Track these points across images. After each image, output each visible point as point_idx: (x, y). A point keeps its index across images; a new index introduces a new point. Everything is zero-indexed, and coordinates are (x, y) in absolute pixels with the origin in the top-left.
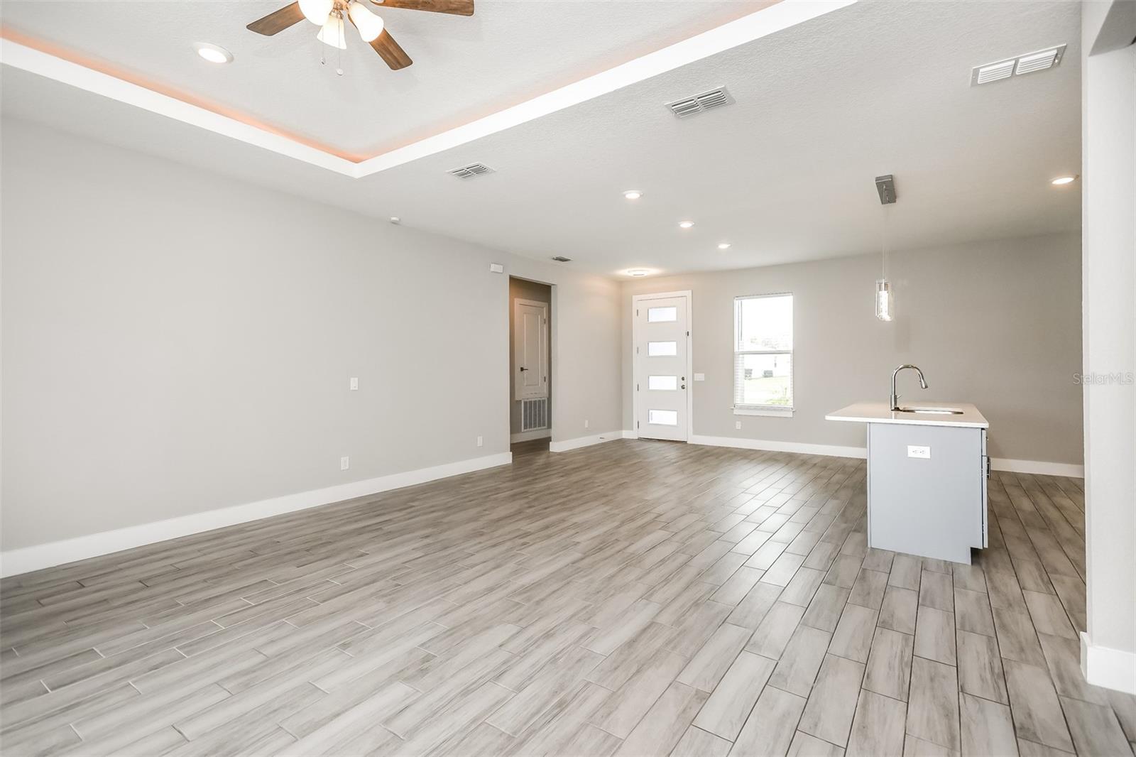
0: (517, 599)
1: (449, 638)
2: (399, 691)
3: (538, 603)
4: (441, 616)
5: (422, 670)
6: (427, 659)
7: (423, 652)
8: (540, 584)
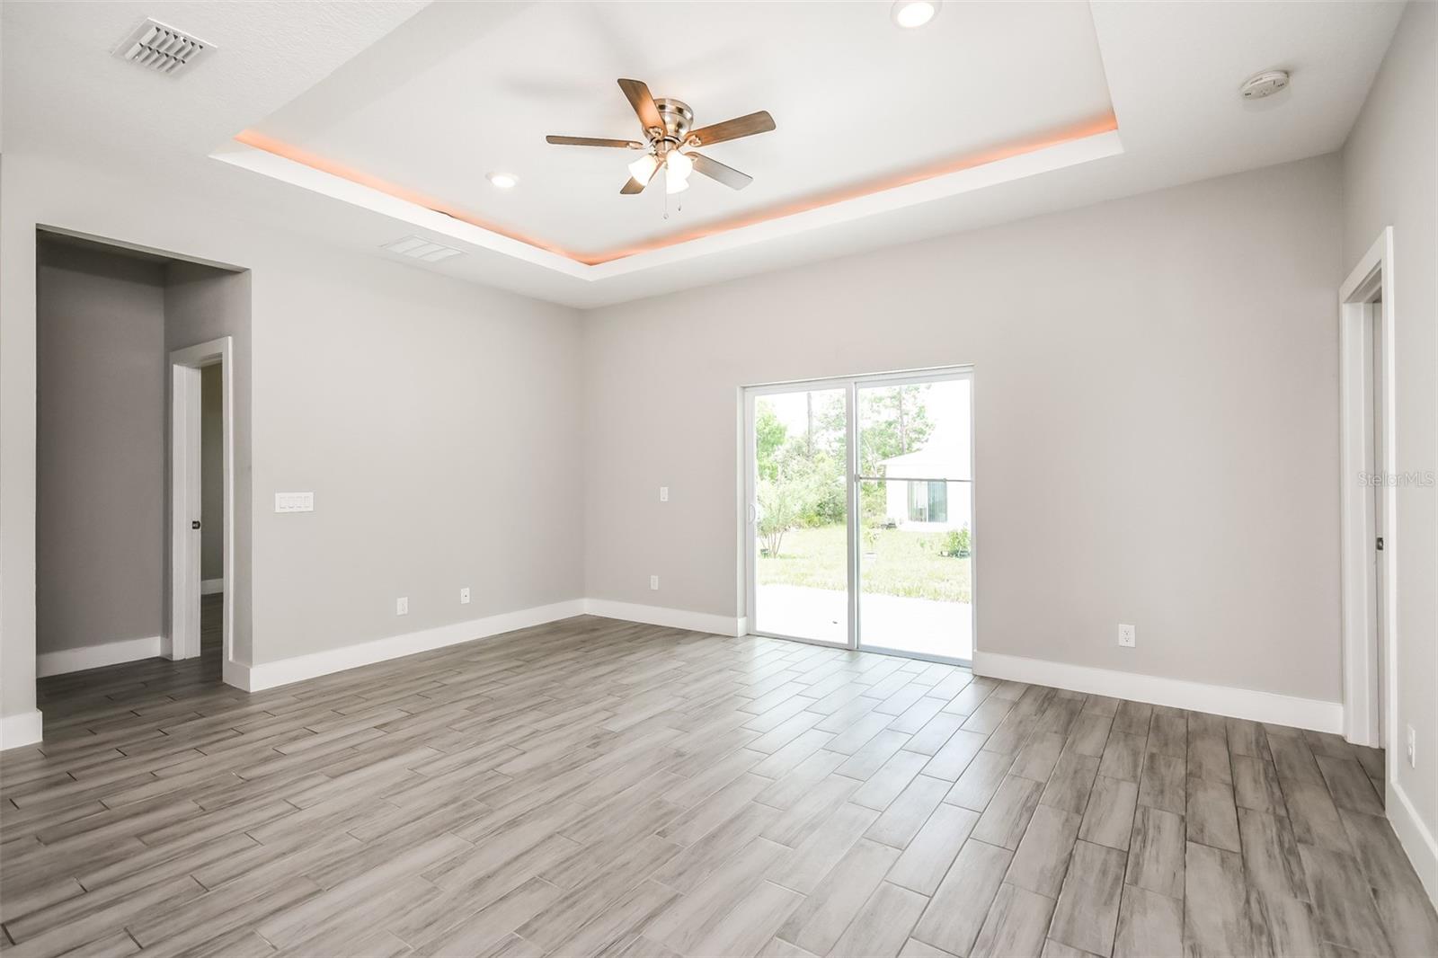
0: (481, 806)
1: (575, 761)
2: (615, 726)
3: (454, 800)
4: (586, 784)
5: (599, 738)
6: (595, 745)
7: (600, 749)
8: (425, 836)
